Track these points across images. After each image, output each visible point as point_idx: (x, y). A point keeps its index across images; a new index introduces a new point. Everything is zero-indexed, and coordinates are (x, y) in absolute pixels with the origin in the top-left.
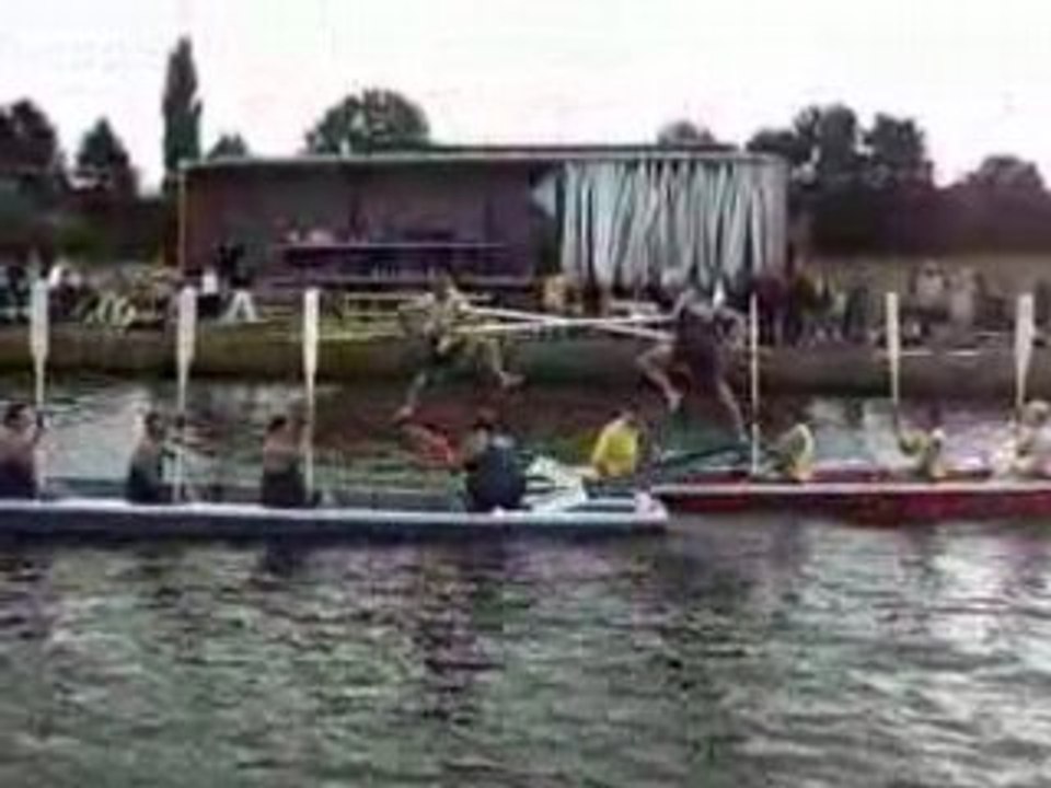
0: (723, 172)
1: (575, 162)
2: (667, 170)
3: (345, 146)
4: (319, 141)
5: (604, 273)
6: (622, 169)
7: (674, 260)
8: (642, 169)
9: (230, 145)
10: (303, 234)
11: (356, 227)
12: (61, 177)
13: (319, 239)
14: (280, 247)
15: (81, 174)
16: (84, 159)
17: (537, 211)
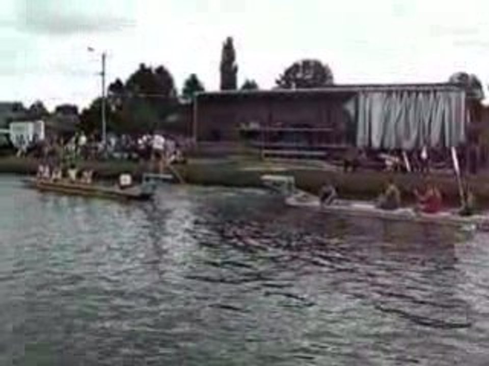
0: (432, 95)
1: (364, 92)
2: (405, 95)
3: (294, 85)
4: (283, 83)
5: (376, 143)
6: (385, 95)
7: (408, 136)
8: (394, 95)
9: (249, 85)
10: (247, 124)
11: (270, 121)
12: (176, 99)
13: (254, 126)
14: (237, 129)
15: (184, 97)
16: (185, 91)
17: (346, 113)
